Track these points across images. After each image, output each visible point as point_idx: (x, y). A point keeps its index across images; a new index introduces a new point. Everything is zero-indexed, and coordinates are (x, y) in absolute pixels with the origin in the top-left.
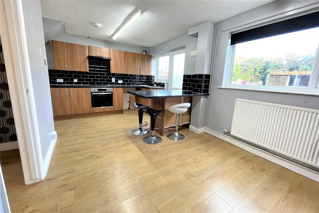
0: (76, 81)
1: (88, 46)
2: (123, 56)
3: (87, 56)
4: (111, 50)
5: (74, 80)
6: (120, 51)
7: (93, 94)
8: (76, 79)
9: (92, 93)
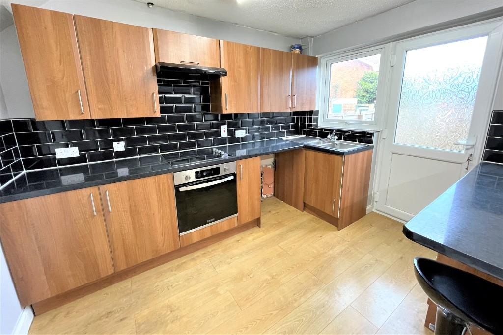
0: (119, 146)
1: (155, 31)
2: (252, 61)
3: (153, 64)
4: (221, 42)
5: (115, 144)
6: (245, 46)
7: (181, 189)
8: (122, 140)
9: (177, 188)
